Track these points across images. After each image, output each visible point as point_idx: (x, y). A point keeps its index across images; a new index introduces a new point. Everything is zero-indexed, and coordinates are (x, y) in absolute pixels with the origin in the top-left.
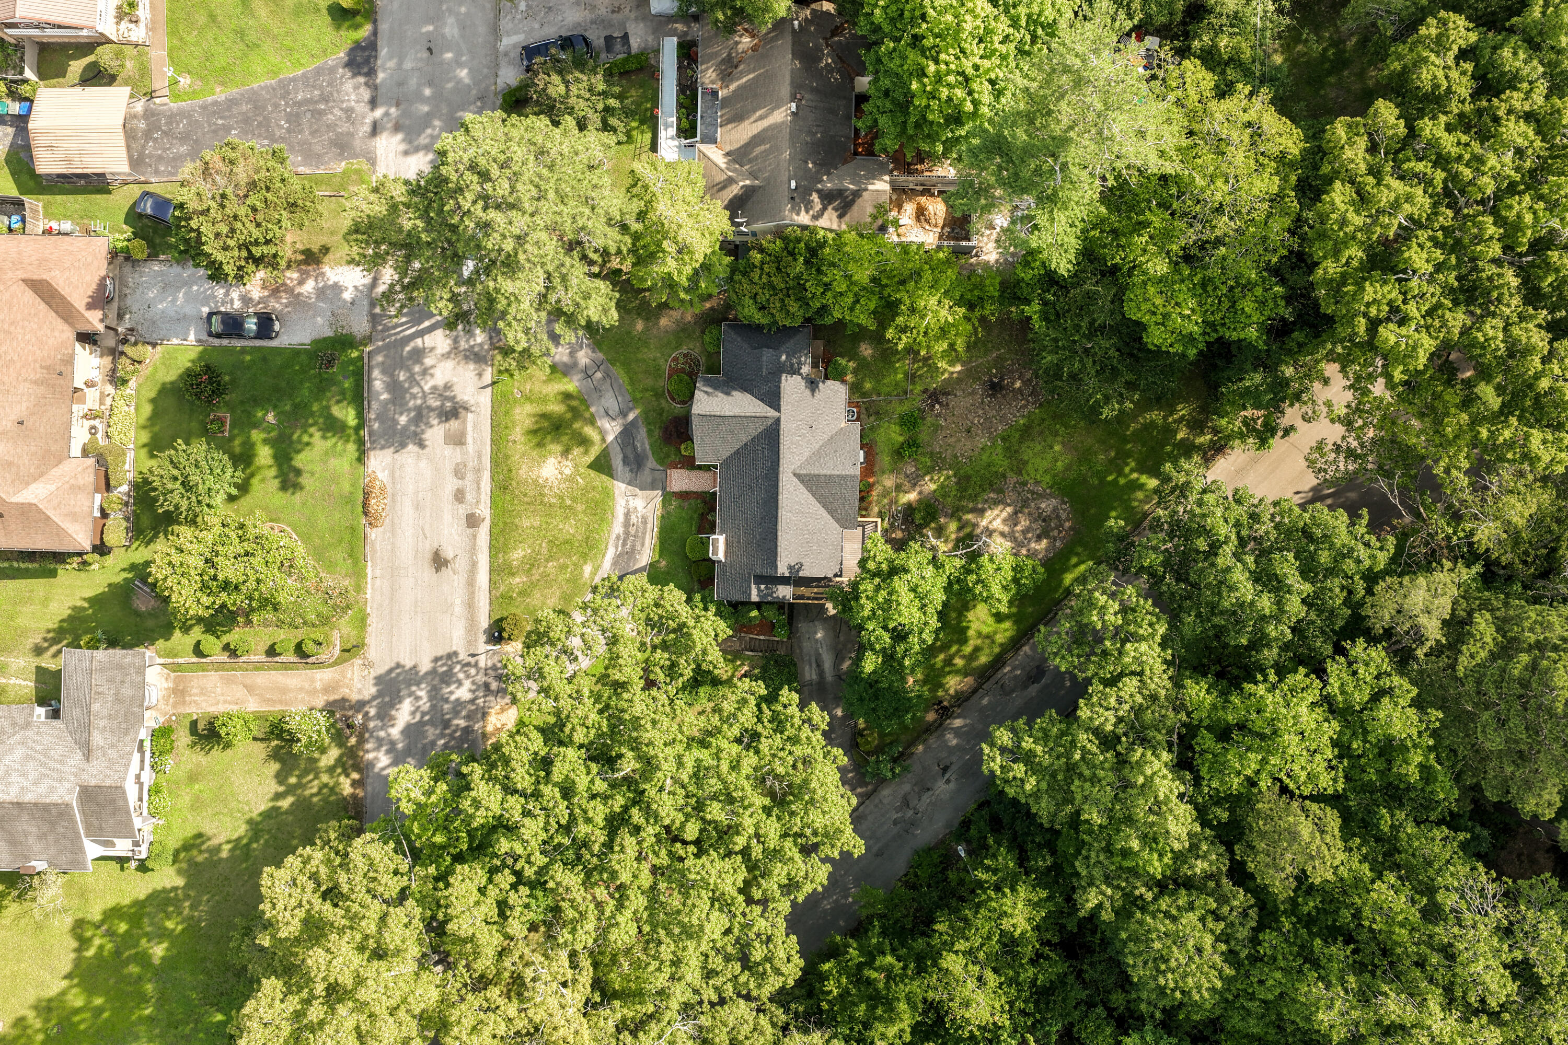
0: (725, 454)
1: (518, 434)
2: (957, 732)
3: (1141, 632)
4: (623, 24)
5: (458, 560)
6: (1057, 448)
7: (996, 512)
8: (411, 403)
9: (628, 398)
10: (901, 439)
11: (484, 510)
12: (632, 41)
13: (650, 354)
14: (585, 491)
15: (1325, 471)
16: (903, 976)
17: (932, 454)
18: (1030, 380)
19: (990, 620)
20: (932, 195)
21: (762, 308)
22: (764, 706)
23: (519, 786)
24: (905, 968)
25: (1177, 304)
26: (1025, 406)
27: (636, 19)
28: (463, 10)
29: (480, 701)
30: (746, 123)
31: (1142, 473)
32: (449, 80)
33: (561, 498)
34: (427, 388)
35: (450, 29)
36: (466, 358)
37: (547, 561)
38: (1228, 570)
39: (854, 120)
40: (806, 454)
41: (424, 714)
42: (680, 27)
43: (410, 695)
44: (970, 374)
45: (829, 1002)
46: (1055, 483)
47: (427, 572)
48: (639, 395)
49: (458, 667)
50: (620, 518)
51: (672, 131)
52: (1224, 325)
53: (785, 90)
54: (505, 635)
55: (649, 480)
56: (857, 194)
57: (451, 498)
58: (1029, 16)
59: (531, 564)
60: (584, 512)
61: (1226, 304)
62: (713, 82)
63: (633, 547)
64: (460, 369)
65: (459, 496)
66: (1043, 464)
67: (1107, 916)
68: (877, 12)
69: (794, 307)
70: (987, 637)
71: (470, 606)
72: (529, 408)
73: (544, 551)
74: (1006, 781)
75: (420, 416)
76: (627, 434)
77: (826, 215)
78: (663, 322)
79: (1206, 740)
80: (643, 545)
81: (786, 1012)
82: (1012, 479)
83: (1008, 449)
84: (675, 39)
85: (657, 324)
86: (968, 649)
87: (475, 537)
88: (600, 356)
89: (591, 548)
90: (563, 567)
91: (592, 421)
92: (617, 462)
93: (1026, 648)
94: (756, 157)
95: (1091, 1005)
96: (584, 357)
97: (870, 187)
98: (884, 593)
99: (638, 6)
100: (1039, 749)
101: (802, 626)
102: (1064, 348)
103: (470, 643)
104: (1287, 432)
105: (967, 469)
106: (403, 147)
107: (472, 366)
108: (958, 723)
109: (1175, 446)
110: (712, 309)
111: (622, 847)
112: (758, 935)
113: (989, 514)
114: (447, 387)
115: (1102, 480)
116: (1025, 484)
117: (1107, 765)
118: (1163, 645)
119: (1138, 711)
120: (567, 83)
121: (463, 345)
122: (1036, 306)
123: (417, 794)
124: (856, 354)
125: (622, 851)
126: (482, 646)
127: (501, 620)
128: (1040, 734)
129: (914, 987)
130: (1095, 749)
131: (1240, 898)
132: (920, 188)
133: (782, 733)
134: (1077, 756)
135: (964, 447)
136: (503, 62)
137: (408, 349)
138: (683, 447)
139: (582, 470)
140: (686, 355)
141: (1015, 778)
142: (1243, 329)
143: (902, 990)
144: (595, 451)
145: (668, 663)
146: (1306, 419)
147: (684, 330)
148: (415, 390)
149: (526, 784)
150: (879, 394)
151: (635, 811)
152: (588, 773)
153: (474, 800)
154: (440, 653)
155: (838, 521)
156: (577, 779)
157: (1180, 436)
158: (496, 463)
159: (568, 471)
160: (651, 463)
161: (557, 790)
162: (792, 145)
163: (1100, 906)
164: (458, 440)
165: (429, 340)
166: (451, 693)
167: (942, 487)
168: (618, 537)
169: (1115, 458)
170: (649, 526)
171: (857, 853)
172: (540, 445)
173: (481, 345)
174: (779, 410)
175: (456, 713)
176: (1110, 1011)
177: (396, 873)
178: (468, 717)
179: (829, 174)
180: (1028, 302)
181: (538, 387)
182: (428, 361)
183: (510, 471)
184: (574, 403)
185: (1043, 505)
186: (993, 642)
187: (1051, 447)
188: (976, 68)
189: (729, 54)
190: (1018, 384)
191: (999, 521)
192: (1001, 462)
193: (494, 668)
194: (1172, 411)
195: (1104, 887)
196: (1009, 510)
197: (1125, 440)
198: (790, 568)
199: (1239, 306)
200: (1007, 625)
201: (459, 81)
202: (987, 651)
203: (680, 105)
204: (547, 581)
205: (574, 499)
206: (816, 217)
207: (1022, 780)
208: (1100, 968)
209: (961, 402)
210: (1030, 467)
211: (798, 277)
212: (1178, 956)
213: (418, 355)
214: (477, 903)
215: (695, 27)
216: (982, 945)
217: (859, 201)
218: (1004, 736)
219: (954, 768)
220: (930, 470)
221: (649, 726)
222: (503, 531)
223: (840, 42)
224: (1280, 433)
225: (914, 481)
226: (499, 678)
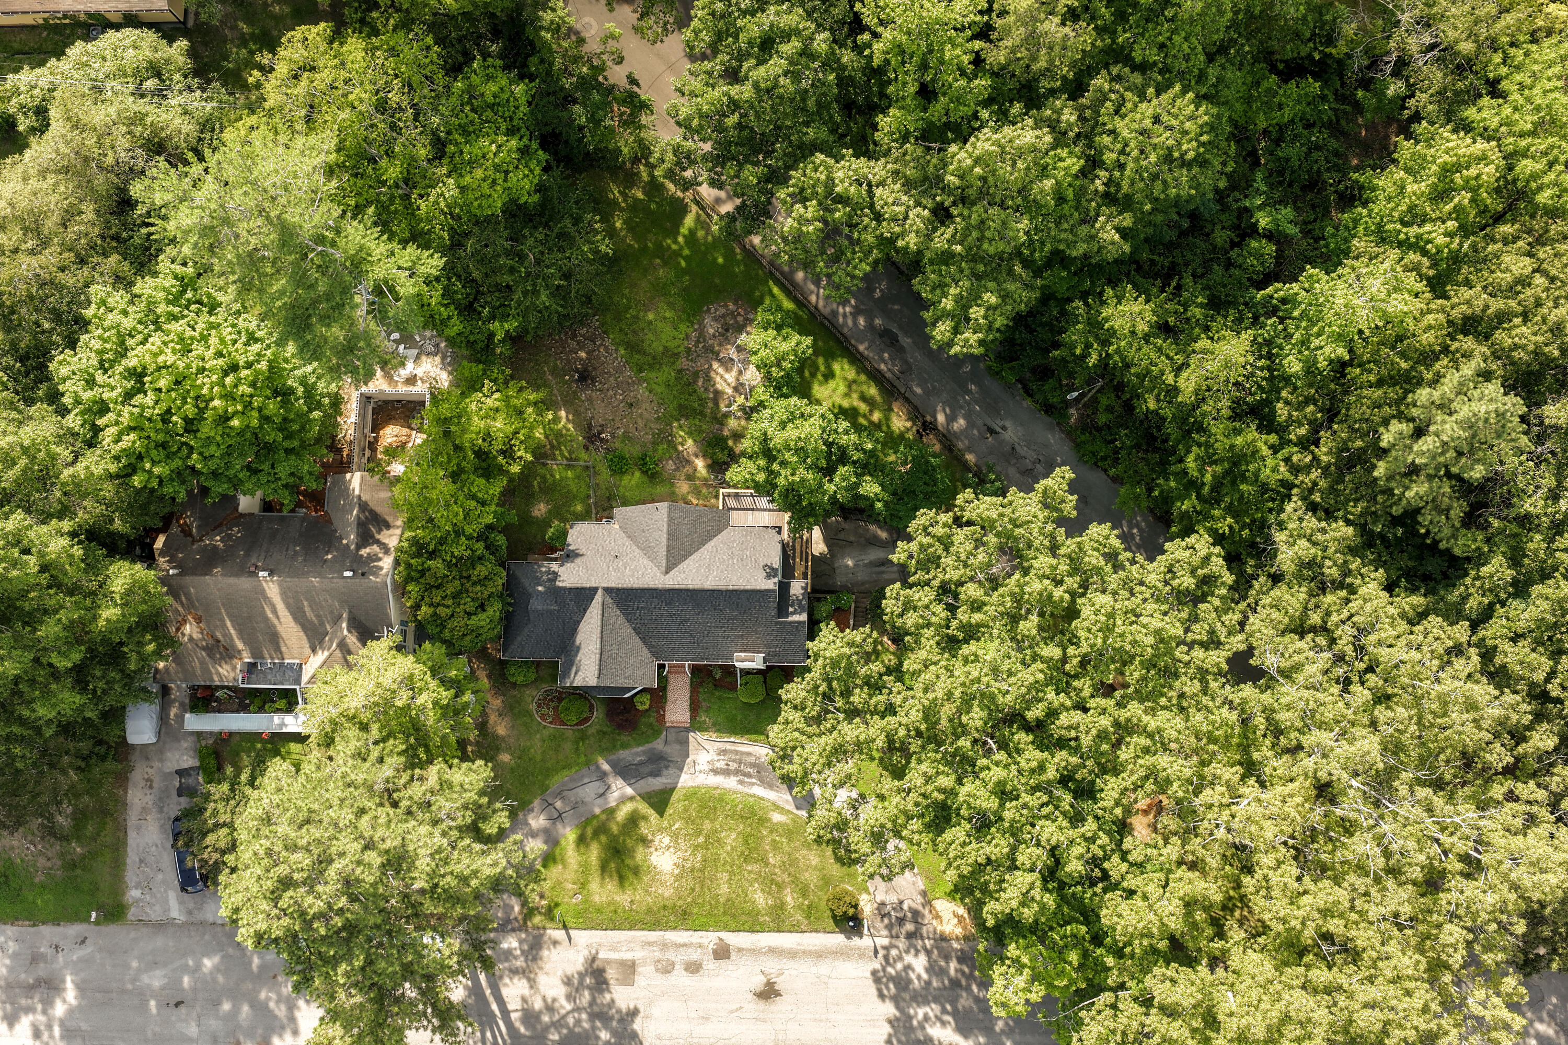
0: (645, 653)
1: (623, 899)
2: (951, 419)
3: (823, 177)
4: (166, 776)
5: (767, 970)
6: (651, 316)
7: (718, 379)
8: (586, 1025)
9: (585, 771)
10: (638, 474)
11: (710, 938)
12: (185, 765)
13: (536, 746)
14: (688, 820)
15: (666, 23)
16: (1208, 445)
17: (655, 443)
18: (579, 343)
19: (832, 384)
20: (376, 439)
21: (482, 607)
22: (911, 580)
23: (1006, 850)
24: (1199, 445)
25: (484, 157)
26: (606, 348)
27: (161, 760)
28: (135, 964)
29: (928, 943)
30: (280, 628)
31: (678, 233)
32: (214, 980)
33: (696, 848)
34: (568, 1007)
35: (156, 980)
36: (535, 959)
37: (767, 864)
38: (756, 86)
39: (285, 513)
40: (646, 561)
41: (944, 1011)
42: (173, 711)
43: (923, 1028)
44: (569, 402)
45: (1242, 528)
46: (688, 320)
47: (780, 1006)
48: (582, 759)
49: (890, 970)
50: (719, 780)
51: (289, 719)
52: (511, 119)
53: (243, 583)
54: (851, 912)
55: (678, 747)
56: (363, 506)
57: (695, 977)
58: (169, 302)
59: (771, 884)
60: (712, 821)
61: (489, 114)
62: (234, 668)
63: (752, 765)
64: (547, 967)
65: (693, 968)
66: (667, 331)
67: (1127, 220)
68: (157, 470)
69: (481, 570)
70: (849, 386)
71: (819, 955)
72: (594, 885)
73: (755, 867)
74: (990, 329)
75: (601, 1015)
76: (626, 772)
77: (386, 541)
78: (501, 731)
79: (936, 110)
80: (749, 754)
81: (1255, 577)
82: (683, 363)
83: (651, 366)
84: (187, 715)
85: (503, 738)
86: (863, 407)
87: (740, 950)
88: (536, 803)
89: (753, 813)
90: (775, 846)
91: (611, 812)
92: (656, 783)
93: (861, 348)
94: (318, 616)
95: (1229, 264)
96: (537, 821)
97: (357, 492)
98: (787, 456)
99: (147, 759)
100: (953, 291)
101: (839, 581)
102: (534, 285)
103: (862, 956)
104: (633, 81)
105: (672, 408)
106: (288, 1037)
107: (545, 953)
108: (941, 418)
109: (650, 200)
110: (489, 676)
111: (1069, 728)
112: (1166, 583)
113: (720, 385)
114: (568, 981)
115: (685, 272)
116: (688, 350)
117: (966, 212)
118: (838, 158)
119: (908, 185)
120: (217, 826)
121: (520, 963)
122: (495, 326)
123: (1020, 981)
124: (544, 520)
125: (1076, 728)
126: (865, 942)
127: (834, 917)
128: (938, 291)
129: (1217, 429)
130: (950, 230)
131: (1100, 82)
132: (368, 453)
133: (939, 557)
134: (959, 248)
135: (647, 410)
136: (199, 916)
137: (522, 1030)
138: (640, 707)
139: (665, 824)
140: (539, 706)
141: (985, 317)
142: (516, 99)
143: (1221, 444)
144: (644, 808)
145: (866, 689)
146: (620, 60)
147: (511, 708)
148: (571, 1021)
149: (1002, 842)
150: (588, 497)
151: (1031, 715)
152: (989, 769)
153: (1023, 904)
154: (874, 992)
155: (720, 531)
156: (995, 779)
157: (640, 195)
158: (655, 925)
159: (667, 840)
160: (658, 745)
161: (1008, 805)
162: (306, 575)
163: (1118, 229)
164: (629, 969)
165: (514, 1004)
166: (919, 977)
167: (690, 434)
168: (741, 782)
169: (662, 258)
170: (729, 747)
171: (1070, 475)
172: (636, 871)
173: (521, 942)
174: (595, 590)
175: (943, 972)
176: (1233, 245)
177: (1114, 1007)
178: (947, 958)
179: (341, 538)
180: (492, 335)
181: (570, 875)
182: (538, 1005)
183: (665, 907)
184: (589, 831)
185: (711, 331)
186: (854, 381)
187: (650, 323)
188: (219, 354)
189: (203, 648)
190: (583, 354)
191: (727, 376)
192: (667, 373)
193: (889, 927)
194: (615, 203)
195: (1097, 225)
196: (715, 365)
197: (644, 249)
198: (769, 576)
199: (491, 100)
200: (836, 367)
201: (217, 969)
202: (865, 387)
203: (261, 710)
204: (791, 864)
205: (698, 833)
206: (387, 551)
207: (988, 309)
208: (1189, 256)
209: (600, 413)
210: (671, 345)
211: (449, 565)
212: (1164, 138)
213: (530, 1016)
214: (1145, 897)
215: (175, 694)
216: (1168, 357)
217: (372, 505)
218: (942, 330)
219: (990, 422)
220: (672, 445)
221: (931, 696)
222: (734, 916)
223: (198, 527)
224: (636, 89)
225: (683, 461)
226: (901, 921)
